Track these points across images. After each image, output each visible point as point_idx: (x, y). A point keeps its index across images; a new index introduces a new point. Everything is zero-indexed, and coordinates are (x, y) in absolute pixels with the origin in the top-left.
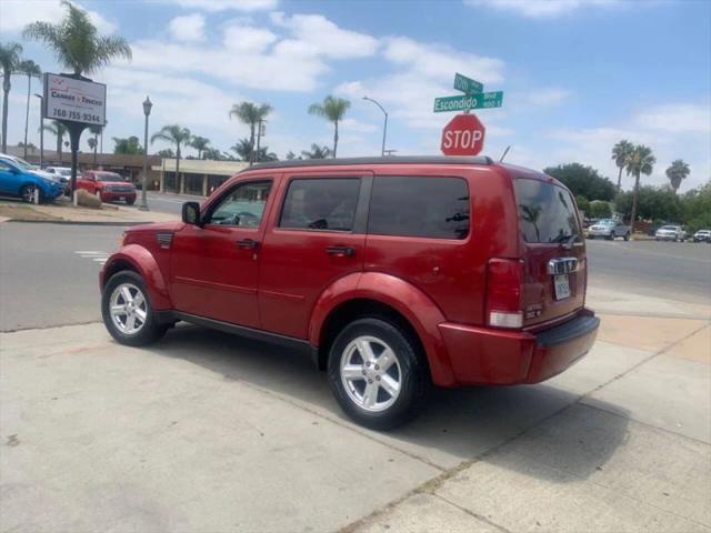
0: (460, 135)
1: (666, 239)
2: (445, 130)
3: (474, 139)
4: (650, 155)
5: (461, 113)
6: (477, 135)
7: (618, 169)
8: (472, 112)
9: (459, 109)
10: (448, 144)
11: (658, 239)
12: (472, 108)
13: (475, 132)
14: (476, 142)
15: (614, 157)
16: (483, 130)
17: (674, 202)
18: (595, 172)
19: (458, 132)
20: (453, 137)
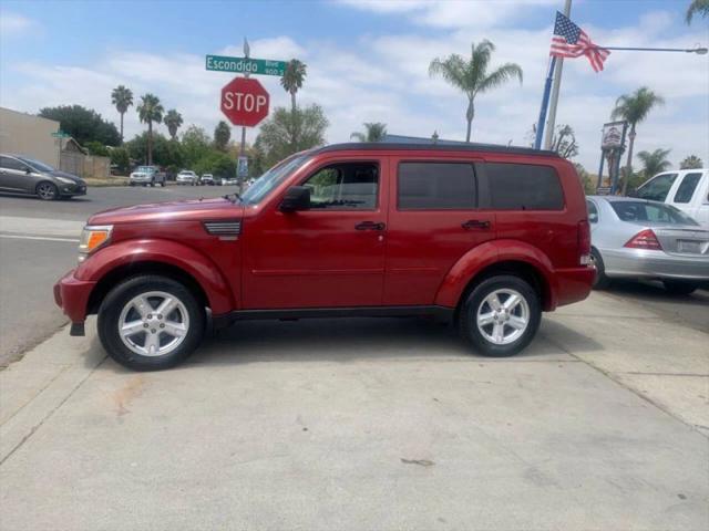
0: (243, 98)
1: (184, 184)
2: (224, 91)
3: (259, 104)
4: (159, 104)
5: (242, 75)
6: (261, 100)
7: (120, 114)
8: (252, 76)
9: (237, 71)
10: (229, 104)
11: (178, 184)
12: (252, 72)
13: (259, 97)
14: (261, 107)
15: (114, 102)
16: (267, 96)
17: (178, 150)
18: (99, 117)
19: (239, 95)
20: (235, 99)
